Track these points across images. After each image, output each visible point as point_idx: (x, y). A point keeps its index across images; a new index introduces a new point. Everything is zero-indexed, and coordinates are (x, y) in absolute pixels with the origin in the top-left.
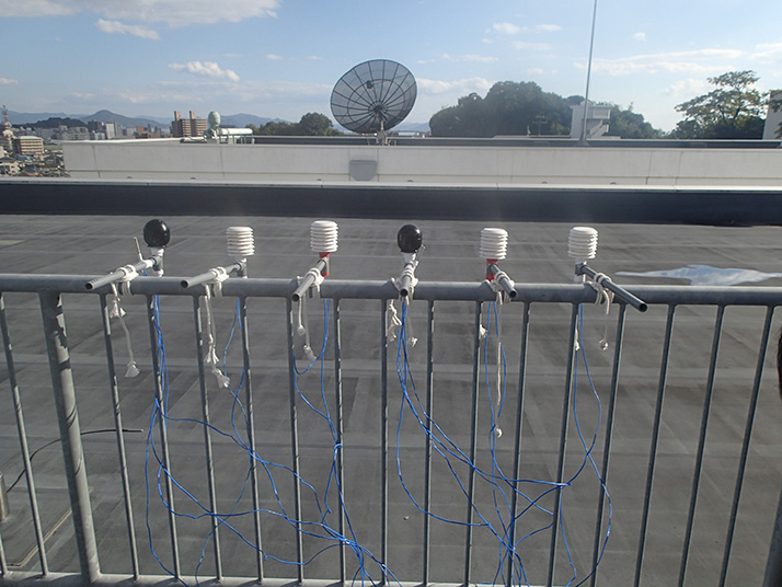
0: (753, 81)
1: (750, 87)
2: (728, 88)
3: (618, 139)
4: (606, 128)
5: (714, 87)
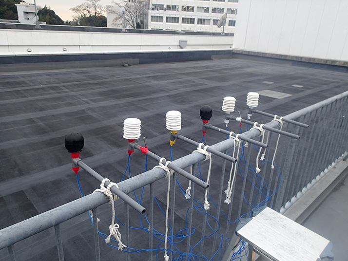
4: (37, 18)
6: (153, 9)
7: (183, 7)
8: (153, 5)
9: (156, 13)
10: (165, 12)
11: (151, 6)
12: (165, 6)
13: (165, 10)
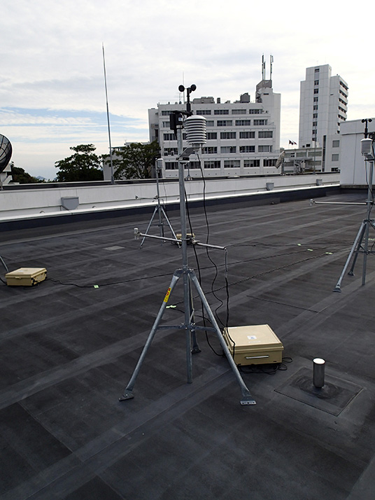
0: (93, 150)
1: (93, 152)
2: (81, 153)
3: (18, 184)
4: (10, 178)
5: (74, 152)
6: (166, 154)
8: (166, 149)
9: (172, 159)
11: (162, 152)
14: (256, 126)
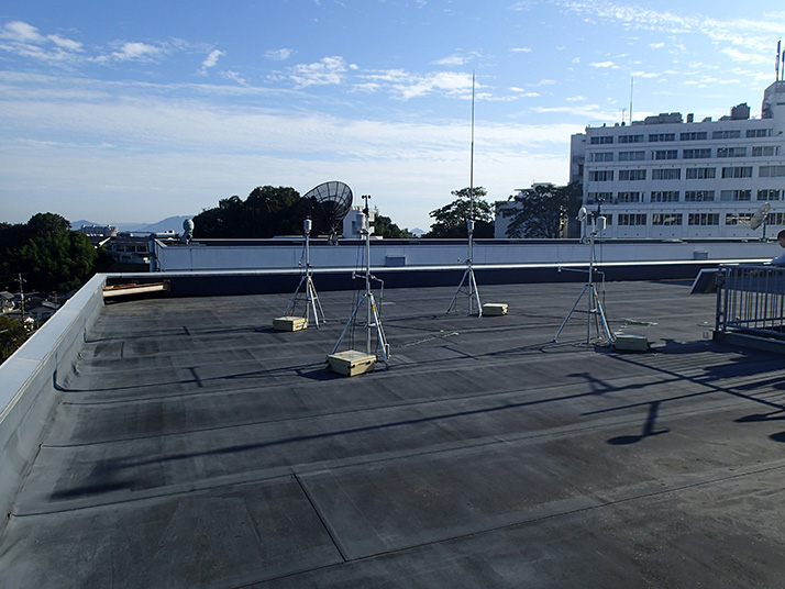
0: (483, 194)
1: (482, 198)
2: (465, 199)
5: (455, 198)
6: (590, 203)
7: (653, 193)
8: (591, 195)
10: (616, 206)
11: (585, 198)
12: (615, 195)
13: (616, 203)
14: (757, 158)
